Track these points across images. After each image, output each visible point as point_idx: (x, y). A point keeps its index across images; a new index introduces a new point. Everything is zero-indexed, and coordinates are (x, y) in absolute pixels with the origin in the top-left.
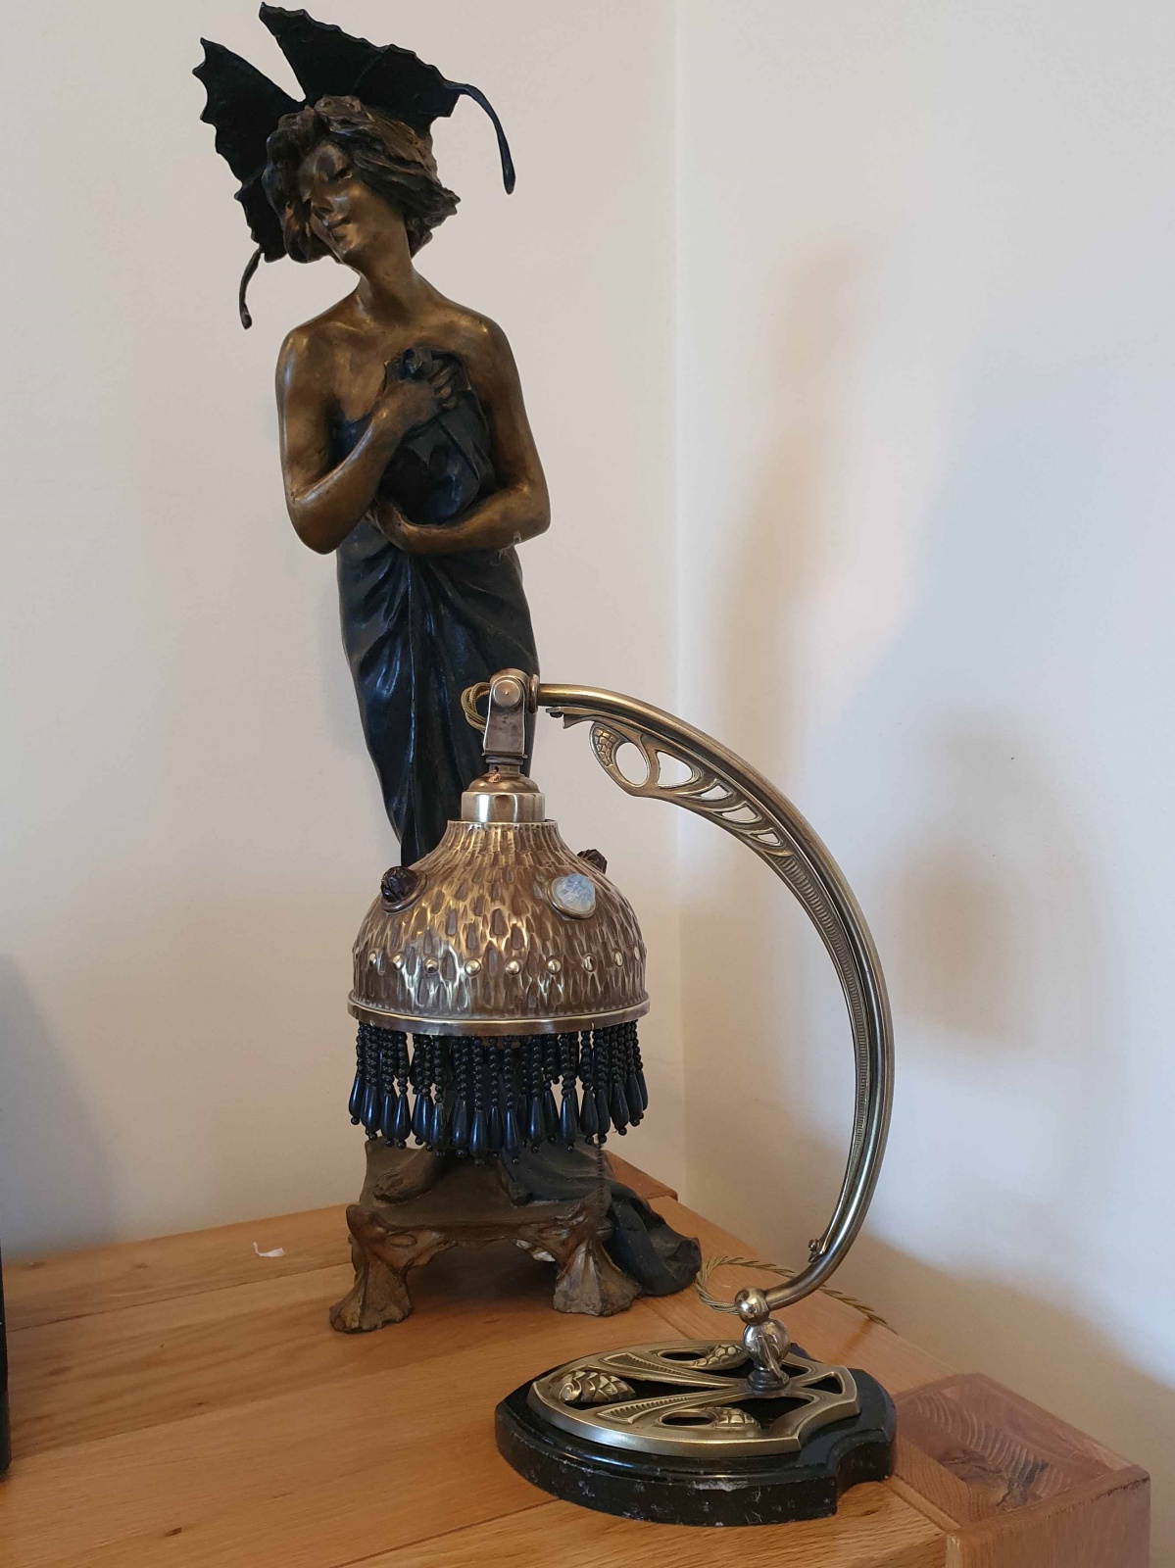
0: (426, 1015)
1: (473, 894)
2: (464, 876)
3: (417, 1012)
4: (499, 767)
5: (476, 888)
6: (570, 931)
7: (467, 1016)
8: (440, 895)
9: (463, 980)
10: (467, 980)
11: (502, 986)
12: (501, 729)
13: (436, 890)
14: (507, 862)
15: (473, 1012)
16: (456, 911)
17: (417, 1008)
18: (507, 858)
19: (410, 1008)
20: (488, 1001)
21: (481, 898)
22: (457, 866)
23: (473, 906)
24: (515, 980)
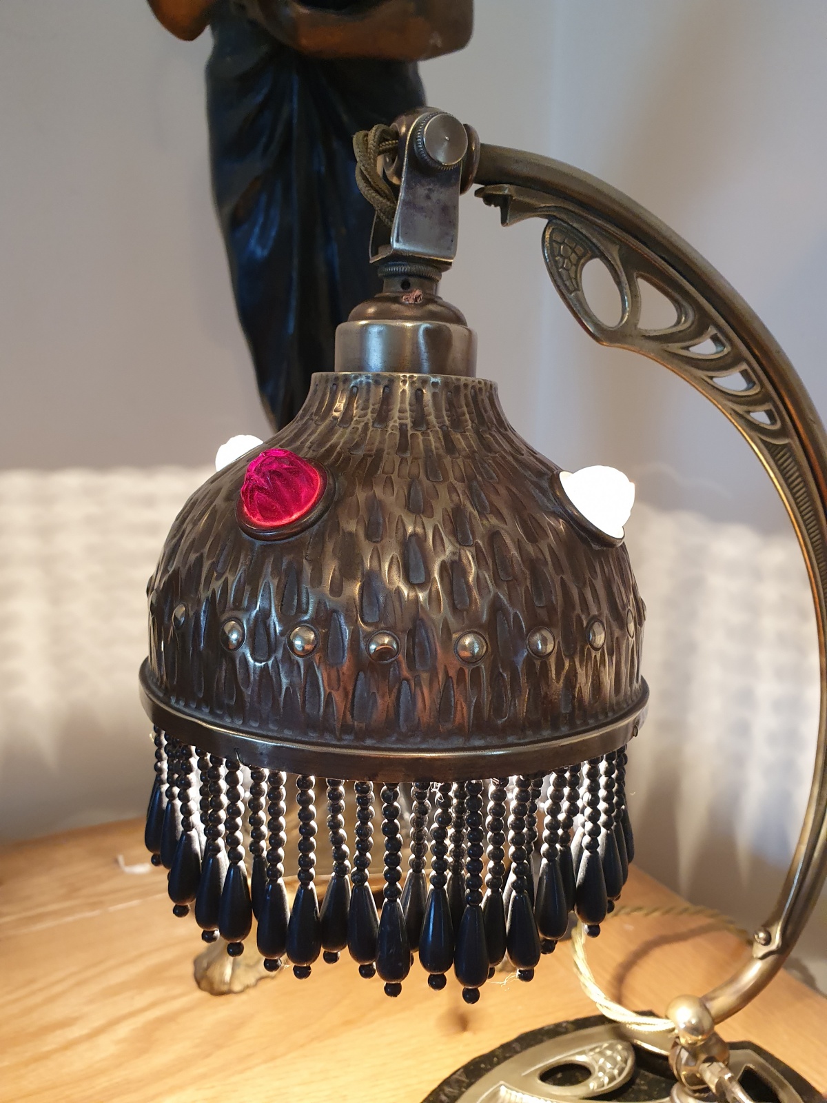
0: (369, 742)
1: (443, 503)
2: (405, 471)
3: (348, 738)
4: (412, 280)
5: (443, 490)
6: (606, 570)
7: (459, 742)
8: (375, 506)
9: (452, 673)
10: (461, 672)
11: (523, 680)
12: (421, 209)
13: (361, 495)
14: (470, 446)
15: (468, 736)
16: (420, 539)
17: (346, 729)
18: (465, 438)
19: (332, 731)
20: (497, 709)
21: (458, 511)
22: (380, 452)
23: (450, 526)
24: (545, 667)
